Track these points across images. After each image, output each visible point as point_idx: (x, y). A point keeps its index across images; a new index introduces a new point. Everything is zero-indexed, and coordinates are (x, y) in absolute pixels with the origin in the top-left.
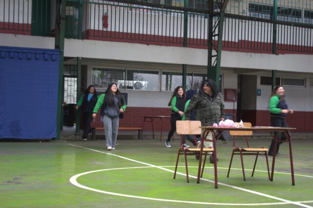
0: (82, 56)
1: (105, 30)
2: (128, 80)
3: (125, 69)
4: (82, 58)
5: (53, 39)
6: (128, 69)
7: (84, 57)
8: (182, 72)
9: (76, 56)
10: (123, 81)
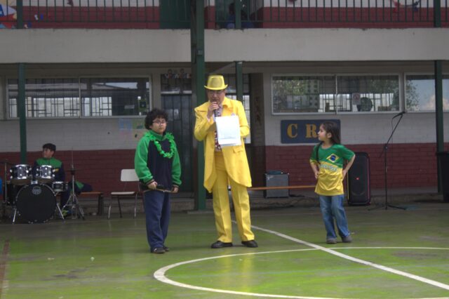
0: (242, 60)
1: (290, 5)
2: (339, 93)
3: (333, 75)
4: (244, 62)
5: (188, 31)
6: (339, 75)
7: (247, 59)
8: (433, 74)
9: (232, 60)
10: (331, 96)
